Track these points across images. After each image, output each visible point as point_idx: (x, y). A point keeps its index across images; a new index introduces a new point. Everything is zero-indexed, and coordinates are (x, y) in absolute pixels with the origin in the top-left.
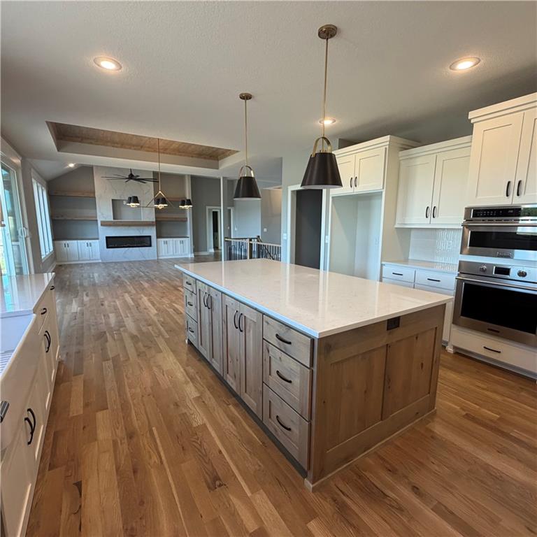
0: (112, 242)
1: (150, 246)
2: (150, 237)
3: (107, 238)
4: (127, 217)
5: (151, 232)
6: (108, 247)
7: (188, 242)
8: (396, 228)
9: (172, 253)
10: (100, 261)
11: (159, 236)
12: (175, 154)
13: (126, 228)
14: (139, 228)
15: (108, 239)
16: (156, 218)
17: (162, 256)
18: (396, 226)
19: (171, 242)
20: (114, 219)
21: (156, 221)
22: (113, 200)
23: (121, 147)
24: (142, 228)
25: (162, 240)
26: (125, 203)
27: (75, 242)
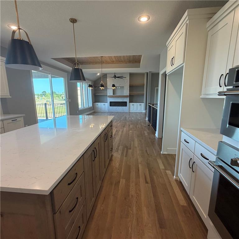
0: (112, 104)
1: (126, 106)
2: (126, 102)
4: (119, 93)
5: (127, 100)
6: (110, 106)
7: (143, 105)
8: (201, 98)
9: (135, 110)
10: (107, 111)
11: (130, 102)
12: (118, 63)
13: (117, 98)
14: (122, 98)
16: (129, 94)
17: (131, 111)
18: (201, 97)
19: (135, 105)
20: (113, 94)
21: (129, 95)
23: (96, 64)
25: (131, 104)
26: (118, 88)
27: (100, 103)
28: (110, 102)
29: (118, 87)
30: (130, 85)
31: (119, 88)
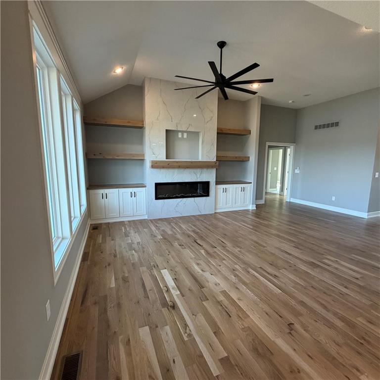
0: (163, 191)
1: (208, 195)
2: (208, 183)
3: (158, 185)
4: (183, 154)
5: (209, 176)
6: (157, 198)
7: (250, 189)
9: (231, 204)
10: (146, 217)
11: (218, 183)
14: (195, 170)
15: (159, 187)
16: (217, 156)
17: (221, 209)
19: (231, 190)
20: (167, 159)
21: (217, 161)
22: (167, 131)
24: (199, 170)
25: (221, 187)
26: (180, 135)
27: (115, 190)
28: (157, 185)
29: (183, 132)
30: (218, 129)
31: (185, 135)
